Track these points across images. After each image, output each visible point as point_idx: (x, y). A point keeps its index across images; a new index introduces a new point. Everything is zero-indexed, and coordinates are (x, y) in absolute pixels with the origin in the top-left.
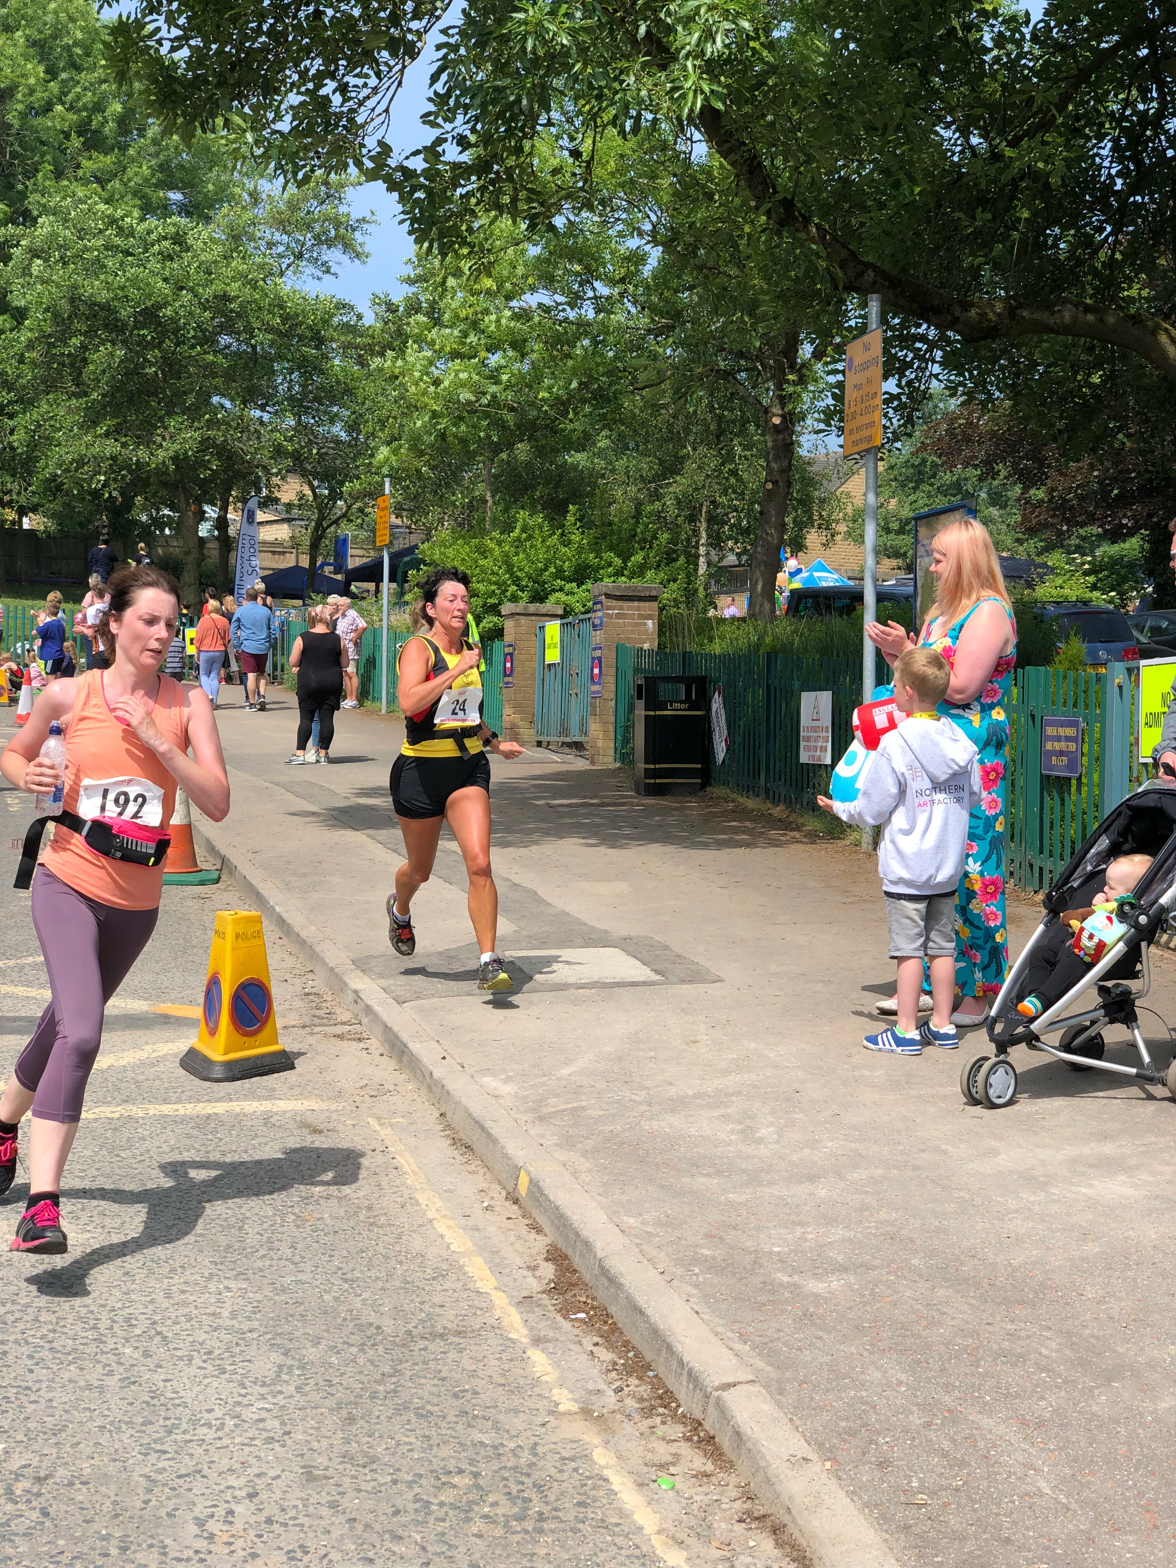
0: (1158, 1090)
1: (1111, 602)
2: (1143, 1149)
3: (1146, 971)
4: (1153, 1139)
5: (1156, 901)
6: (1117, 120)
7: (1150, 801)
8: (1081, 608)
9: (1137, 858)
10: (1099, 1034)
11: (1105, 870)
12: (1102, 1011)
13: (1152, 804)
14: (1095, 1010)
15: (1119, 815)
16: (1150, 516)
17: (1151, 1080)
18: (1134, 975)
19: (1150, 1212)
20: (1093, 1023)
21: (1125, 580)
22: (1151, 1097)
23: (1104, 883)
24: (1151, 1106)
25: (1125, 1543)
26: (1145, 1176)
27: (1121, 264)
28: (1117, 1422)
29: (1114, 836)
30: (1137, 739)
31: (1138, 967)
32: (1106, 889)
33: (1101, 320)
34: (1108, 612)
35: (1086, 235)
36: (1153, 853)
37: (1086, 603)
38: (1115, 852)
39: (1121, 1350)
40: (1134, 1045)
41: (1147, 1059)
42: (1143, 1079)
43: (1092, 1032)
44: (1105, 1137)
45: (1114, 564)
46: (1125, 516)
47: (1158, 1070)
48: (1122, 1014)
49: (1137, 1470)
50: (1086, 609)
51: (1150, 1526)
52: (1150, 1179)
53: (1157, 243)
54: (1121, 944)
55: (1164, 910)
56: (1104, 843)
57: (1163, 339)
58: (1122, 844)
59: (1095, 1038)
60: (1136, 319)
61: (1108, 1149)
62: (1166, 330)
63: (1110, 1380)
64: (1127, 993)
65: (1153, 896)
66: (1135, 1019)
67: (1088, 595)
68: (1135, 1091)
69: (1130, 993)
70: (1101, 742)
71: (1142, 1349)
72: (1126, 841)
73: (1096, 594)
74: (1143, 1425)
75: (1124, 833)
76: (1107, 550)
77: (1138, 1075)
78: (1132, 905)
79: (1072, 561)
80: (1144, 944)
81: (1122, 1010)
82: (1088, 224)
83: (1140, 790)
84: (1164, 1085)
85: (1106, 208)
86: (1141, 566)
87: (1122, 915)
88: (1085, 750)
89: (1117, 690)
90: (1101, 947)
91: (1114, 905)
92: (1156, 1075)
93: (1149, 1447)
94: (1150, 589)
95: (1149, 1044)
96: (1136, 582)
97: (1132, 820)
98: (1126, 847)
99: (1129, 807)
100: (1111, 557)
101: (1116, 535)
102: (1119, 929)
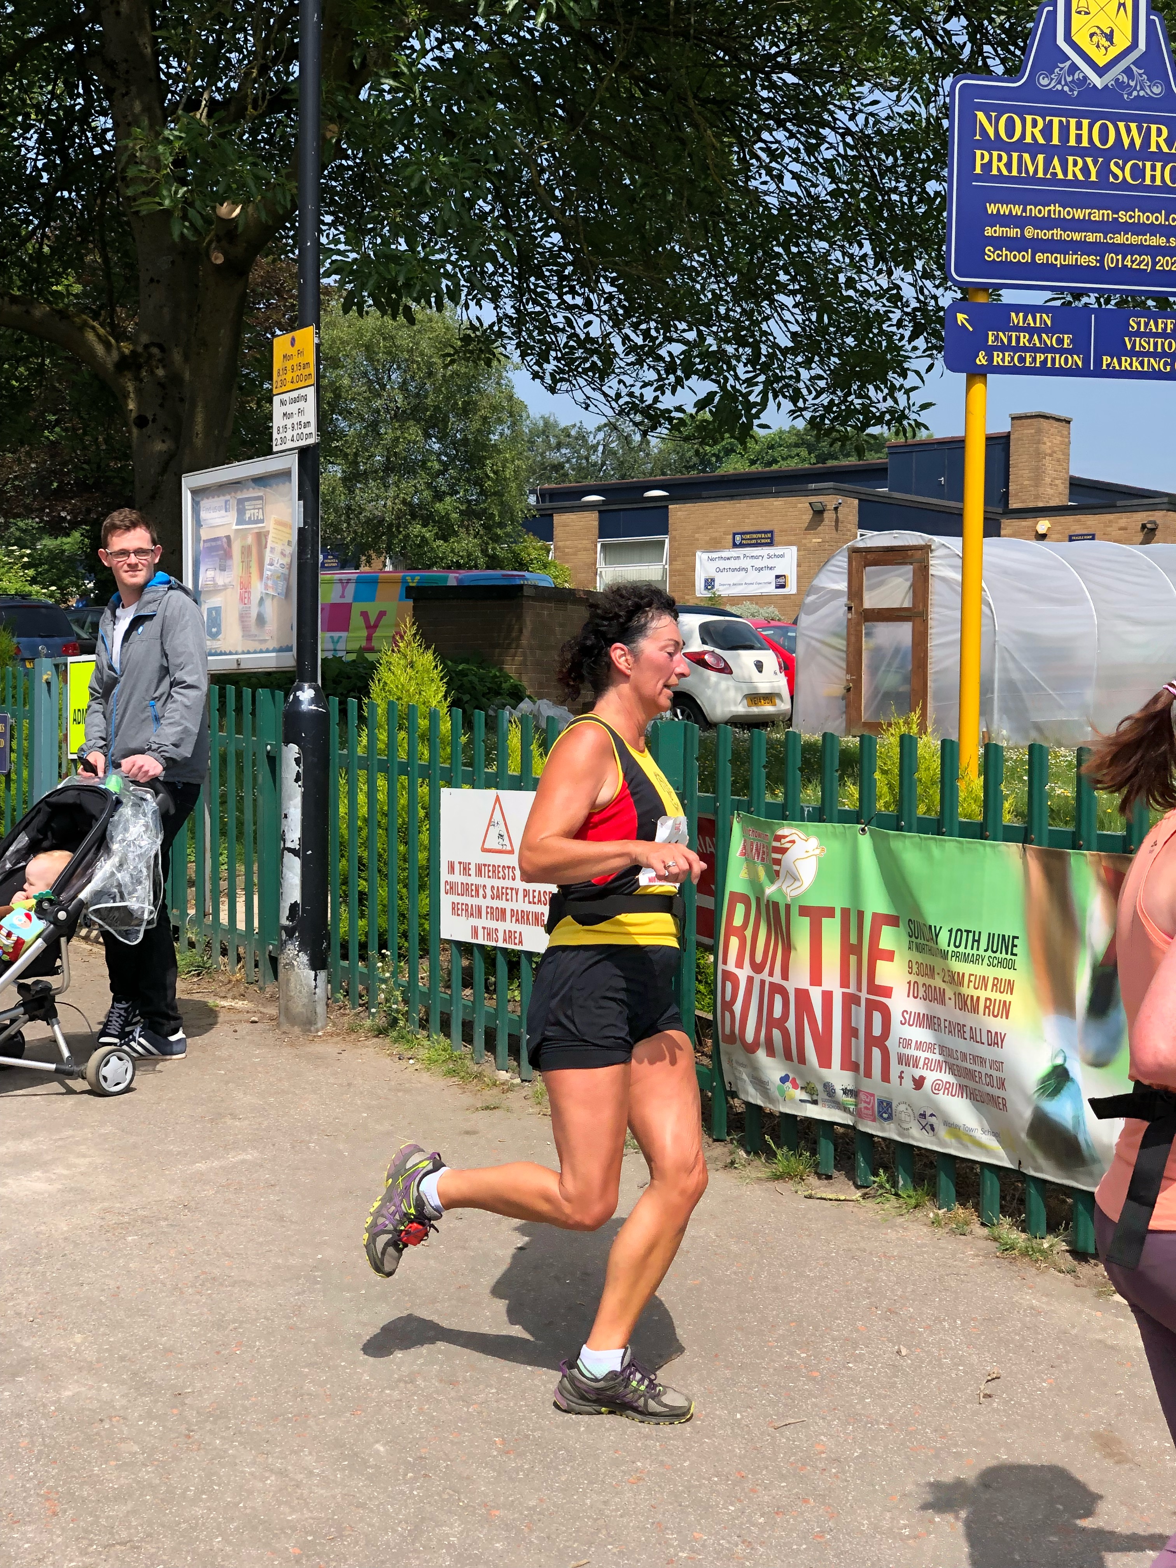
0: (79, 1084)
1: (51, 596)
2: (60, 1143)
3: (65, 967)
4: (71, 1132)
5: (75, 896)
6: (44, 112)
7: (69, 798)
8: (19, 602)
9: (57, 854)
10: (19, 1032)
11: (24, 867)
12: (22, 1009)
13: (71, 801)
14: (15, 1008)
15: (39, 812)
16: (89, 511)
17: (70, 1074)
18: (54, 971)
19: (64, 1204)
20: (13, 1021)
21: (65, 574)
22: (70, 1091)
23: (24, 880)
24: (71, 1100)
25: (24, 1533)
26: (61, 1171)
27: (48, 259)
28: (20, 1416)
29: (34, 834)
30: (66, 736)
31: (58, 963)
32: (26, 886)
33: (27, 312)
34: (47, 607)
35: (12, 225)
36: (72, 850)
37: (25, 596)
38: (34, 849)
39: (27, 1344)
40: (54, 1041)
41: (66, 1053)
42: (61, 1075)
43: (12, 1031)
44: (23, 1134)
45: (55, 556)
46: (64, 509)
47: (78, 1064)
48: (41, 1012)
49: (38, 1460)
50: (25, 603)
51: (49, 1513)
52: (65, 1172)
53: (85, 241)
54: (40, 940)
55: (82, 905)
56: (23, 840)
57: (91, 336)
58: (41, 841)
59: (15, 1036)
60: (63, 314)
61: (26, 1146)
62: (93, 328)
63: (15, 1375)
64: (48, 989)
65: (72, 892)
66: (55, 1014)
67: (28, 588)
68: (55, 1086)
69: (50, 989)
70: (31, 737)
71: (48, 1340)
72: (45, 838)
73: (36, 588)
74: (46, 1416)
75: (43, 830)
76: (48, 543)
77: (57, 1071)
78: (50, 901)
79: (10, 554)
80: (63, 940)
81: (41, 1006)
82: (14, 215)
83: (59, 787)
84: (84, 1078)
85: (32, 202)
86: (81, 561)
87: (40, 912)
88: (14, 747)
89: (45, 686)
90: (19, 944)
91: (33, 902)
92: (76, 1069)
93: (51, 1437)
94: (91, 585)
95: (68, 1039)
96: (77, 577)
97: (51, 818)
98: (46, 844)
99: (49, 804)
100: (50, 551)
101: (56, 528)
102: (39, 925)
